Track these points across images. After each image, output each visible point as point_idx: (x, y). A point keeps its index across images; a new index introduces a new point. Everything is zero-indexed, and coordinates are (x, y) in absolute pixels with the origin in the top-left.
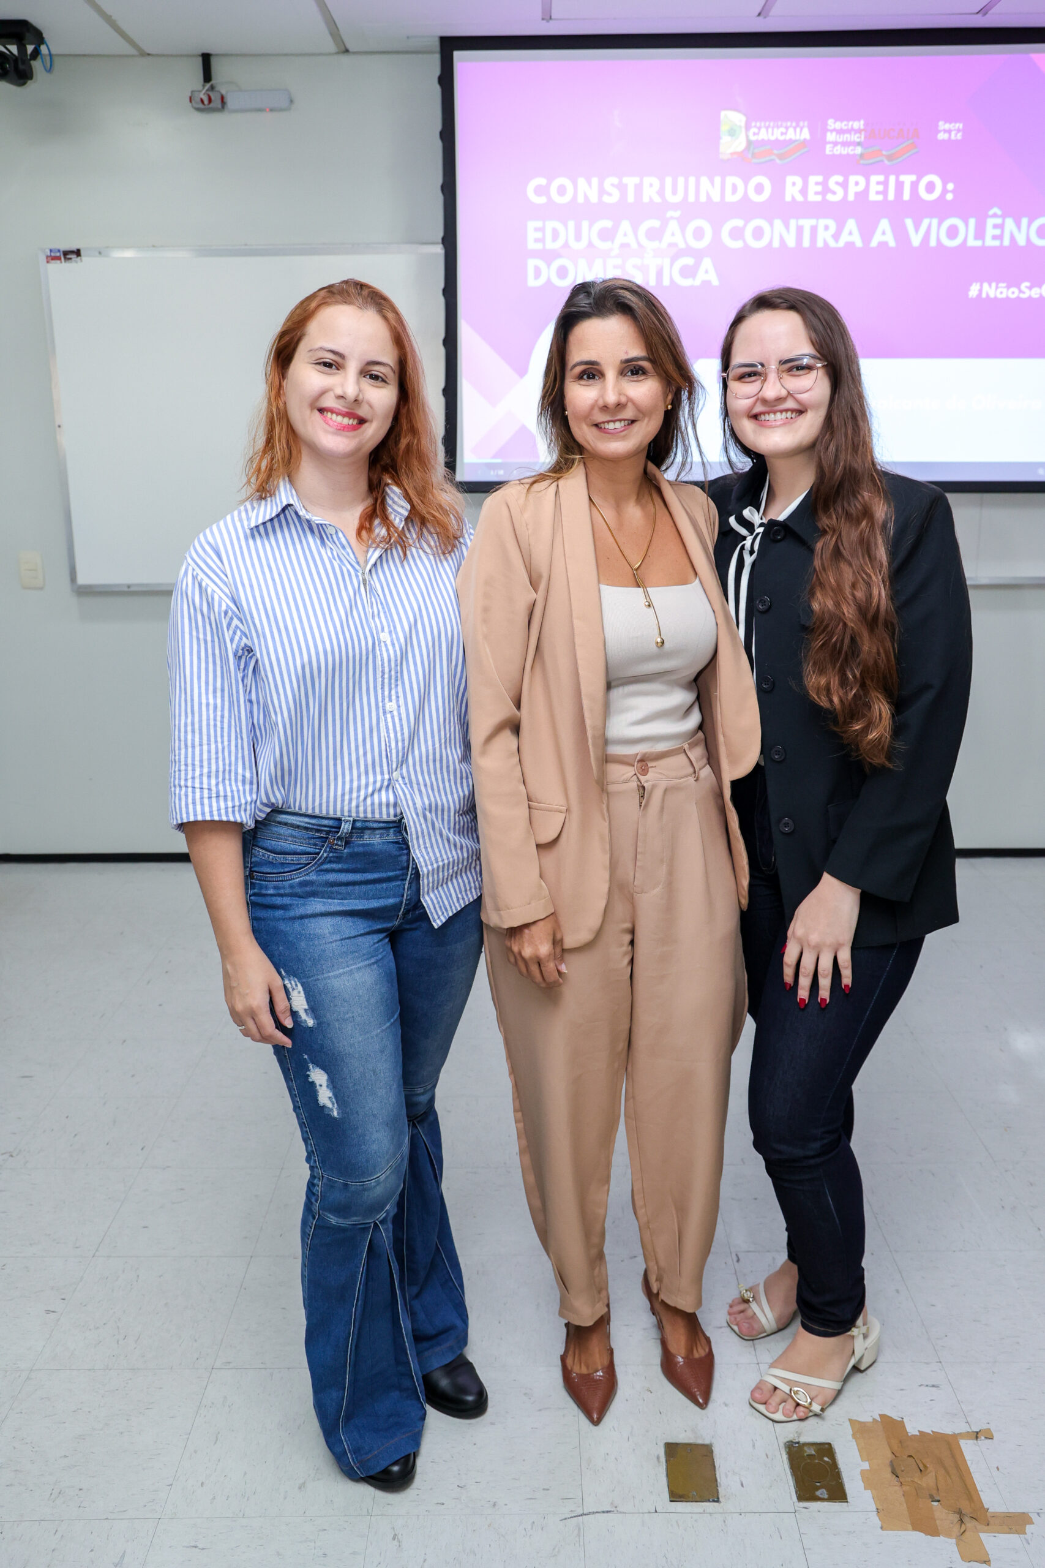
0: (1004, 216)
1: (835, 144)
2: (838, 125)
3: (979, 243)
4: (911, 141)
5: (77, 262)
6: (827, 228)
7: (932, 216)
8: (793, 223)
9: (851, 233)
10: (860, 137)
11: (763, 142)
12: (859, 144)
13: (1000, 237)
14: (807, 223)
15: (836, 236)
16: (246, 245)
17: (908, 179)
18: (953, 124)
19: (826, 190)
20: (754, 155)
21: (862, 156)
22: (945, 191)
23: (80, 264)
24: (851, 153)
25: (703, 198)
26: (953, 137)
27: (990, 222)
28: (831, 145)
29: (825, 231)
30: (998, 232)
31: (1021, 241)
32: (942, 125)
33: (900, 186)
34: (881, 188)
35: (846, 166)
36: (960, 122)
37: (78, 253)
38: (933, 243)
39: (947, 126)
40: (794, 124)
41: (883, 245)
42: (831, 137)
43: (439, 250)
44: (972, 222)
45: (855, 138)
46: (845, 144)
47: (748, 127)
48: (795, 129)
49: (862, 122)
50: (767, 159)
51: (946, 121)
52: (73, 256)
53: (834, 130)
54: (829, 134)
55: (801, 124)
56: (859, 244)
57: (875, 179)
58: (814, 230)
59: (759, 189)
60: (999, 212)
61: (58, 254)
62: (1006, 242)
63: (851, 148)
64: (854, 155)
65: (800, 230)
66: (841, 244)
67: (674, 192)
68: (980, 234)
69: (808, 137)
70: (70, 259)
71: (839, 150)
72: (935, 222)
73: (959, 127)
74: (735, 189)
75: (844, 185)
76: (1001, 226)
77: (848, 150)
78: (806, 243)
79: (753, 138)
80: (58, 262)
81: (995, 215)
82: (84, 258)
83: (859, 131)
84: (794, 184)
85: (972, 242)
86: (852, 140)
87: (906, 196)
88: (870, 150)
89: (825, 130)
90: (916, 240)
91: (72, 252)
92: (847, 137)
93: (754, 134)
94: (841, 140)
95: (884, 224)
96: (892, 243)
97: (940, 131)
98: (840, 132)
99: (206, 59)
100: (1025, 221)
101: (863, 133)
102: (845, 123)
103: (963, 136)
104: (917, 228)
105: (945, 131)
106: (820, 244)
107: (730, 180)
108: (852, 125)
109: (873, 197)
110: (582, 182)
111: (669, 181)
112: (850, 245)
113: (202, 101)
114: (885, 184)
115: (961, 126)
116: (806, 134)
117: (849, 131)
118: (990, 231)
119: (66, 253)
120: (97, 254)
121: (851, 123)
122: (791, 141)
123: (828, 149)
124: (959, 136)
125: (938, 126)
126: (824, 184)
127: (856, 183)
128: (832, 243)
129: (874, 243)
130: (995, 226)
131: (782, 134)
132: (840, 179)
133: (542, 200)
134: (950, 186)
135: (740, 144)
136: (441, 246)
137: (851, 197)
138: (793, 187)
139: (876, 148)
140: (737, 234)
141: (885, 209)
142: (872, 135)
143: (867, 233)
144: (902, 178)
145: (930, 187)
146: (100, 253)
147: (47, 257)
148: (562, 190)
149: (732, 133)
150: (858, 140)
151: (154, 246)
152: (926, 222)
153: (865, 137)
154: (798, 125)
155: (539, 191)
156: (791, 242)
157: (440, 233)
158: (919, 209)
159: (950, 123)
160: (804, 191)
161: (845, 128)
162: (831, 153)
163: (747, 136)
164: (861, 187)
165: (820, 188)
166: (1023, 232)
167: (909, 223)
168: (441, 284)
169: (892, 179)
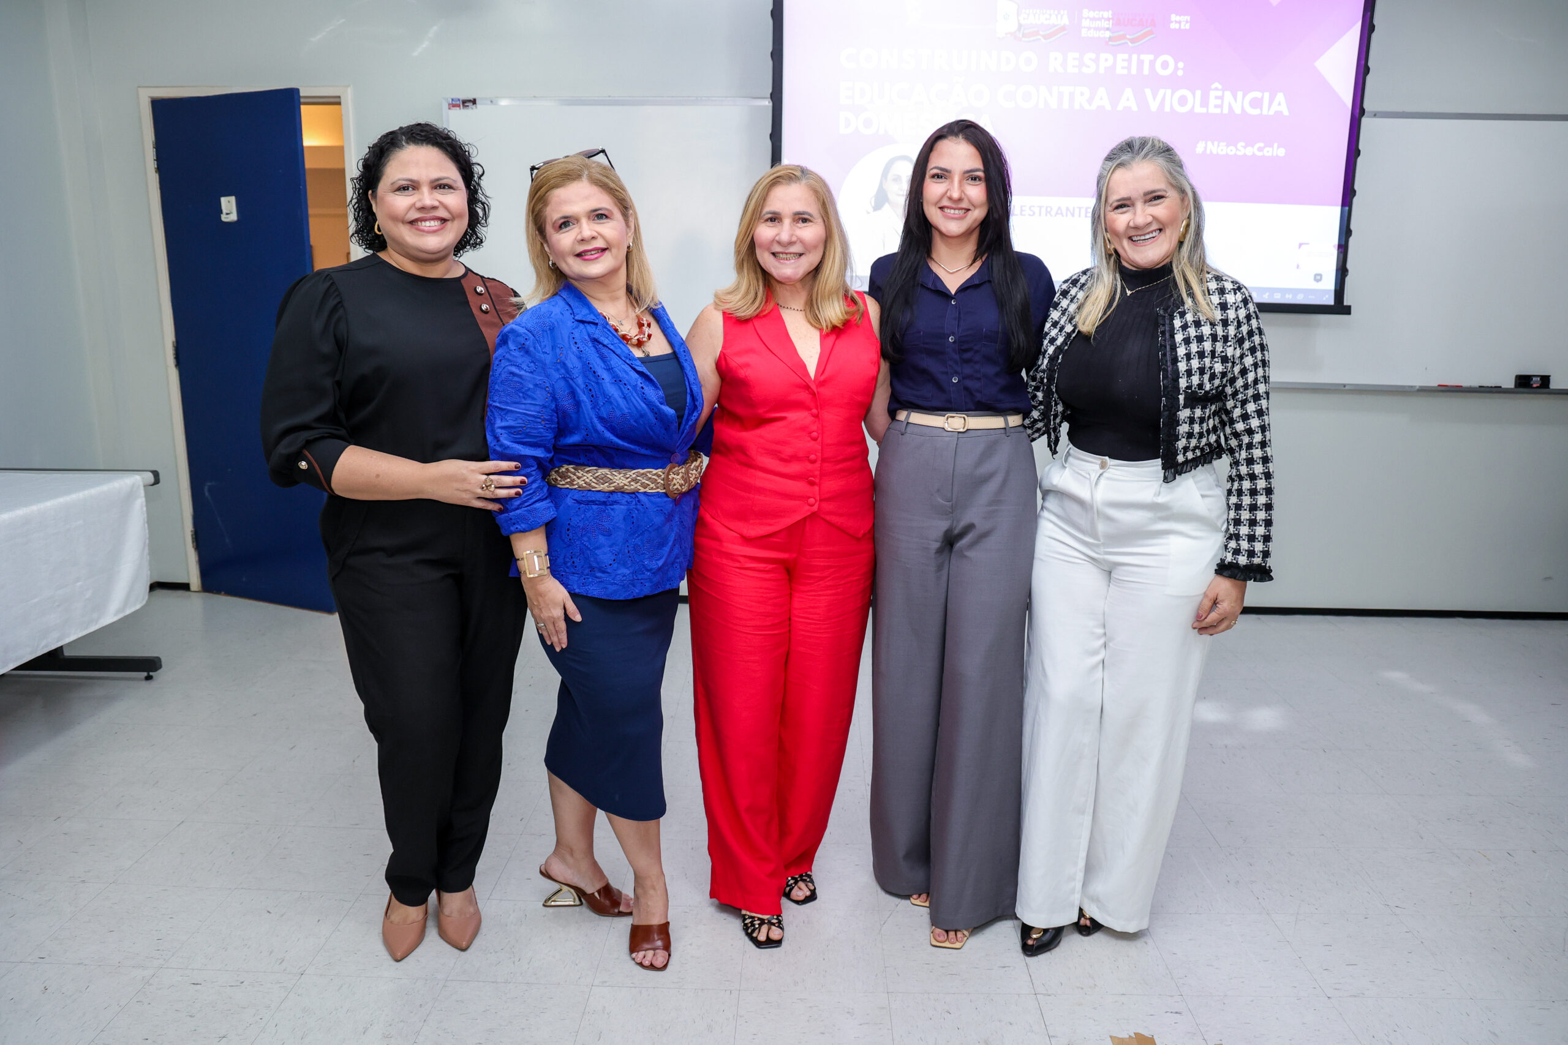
0: (1223, 90)
1: (1089, 28)
2: (1092, 14)
3: (1204, 110)
4: (1149, 29)
5: (472, 108)
6: (1082, 94)
7: (1166, 88)
8: (1055, 89)
9: (1102, 99)
10: (1109, 24)
11: (1031, 25)
12: (1108, 29)
13: (1221, 106)
14: (1066, 90)
15: (1090, 101)
16: (609, 96)
17: (1147, 58)
18: (1182, 17)
19: (1082, 64)
20: (1024, 35)
21: (1111, 39)
22: (1176, 68)
23: (475, 110)
24: (1102, 36)
25: (982, 68)
26: (1183, 27)
27: (1213, 94)
28: (1086, 29)
29: (1081, 97)
30: (1219, 102)
31: (1238, 110)
32: (1173, 17)
33: (1140, 63)
34: (1125, 64)
35: (1098, 46)
36: (1188, 15)
37: (474, 102)
38: (1167, 109)
39: (1178, 18)
40: (1056, 12)
41: (1127, 109)
42: (1085, 23)
43: (768, 103)
44: (1198, 93)
45: (1106, 24)
46: (1097, 29)
47: (1019, 13)
48: (1057, 16)
49: (1110, 12)
50: (1034, 38)
51: (1177, 15)
52: (470, 104)
53: (1088, 17)
54: (1083, 20)
55: (1062, 12)
56: (1108, 107)
57: (1122, 56)
58: (1072, 95)
59: (1028, 62)
60: (1220, 87)
61: (458, 102)
62: (1226, 111)
63: (1102, 32)
64: (1104, 38)
65: (1060, 95)
66: (1094, 107)
67: (960, 62)
68: (1205, 103)
69: (1067, 23)
70: (468, 106)
71: (1093, 34)
72: (1169, 92)
73: (1187, 19)
74: (1008, 61)
75: (1096, 61)
76: (1222, 98)
77: (1100, 34)
78: (1066, 106)
79: (1023, 22)
80: (458, 108)
81: (1216, 89)
82: (478, 106)
83: (1109, 19)
84: (1056, 59)
85: (1199, 110)
86: (1103, 26)
87: (1146, 71)
88: (1116, 34)
89: (1081, 18)
90: (1154, 106)
91: (470, 101)
92: (1098, 24)
93: (1024, 19)
94: (1093, 26)
95: (1128, 92)
96: (1135, 108)
97: (1172, 22)
98: (1093, 19)
100: (1240, 94)
101: (1111, 21)
102: (1097, 12)
103: (1190, 25)
104: (1154, 97)
105: (1176, 22)
106: (1077, 107)
107: (1005, 54)
108: (1102, 15)
109: (1120, 71)
110: (885, 51)
111: (955, 53)
112: (1101, 108)
114: (1129, 61)
115: (1188, 18)
116: (1065, 21)
117: (1099, 19)
118: (1213, 102)
119: (464, 102)
120: (489, 102)
121: (1101, 13)
122: (1053, 25)
123: (1084, 33)
124: (1188, 26)
125: (1170, 17)
126: (1080, 59)
127: (1106, 59)
128: (1086, 106)
129: (1120, 108)
130: (1217, 98)
131: (1046, 19)
132: (1093, 56)
133: (852, 66)
134: (1181, 65)
135: (1012, 26)
136: (770, 100)
137: (1102, 71)
138: (1055, 61)
139: (1121, 33)
140: (1010, 96)
141: (1129, 80)
142: (1118, 22)
143: (1114, 99)
144: (1143, 57)
145: (1165, 65)
146: (492, 102)
147: (449, 104)
148: (869, 58)
149: (1006, 17)
150: (1107, 26)
151: (535, 97)
152: (1161, 92)
153: (1113, 24)
154: (1059, 13)
155: (850, 58)
156: (1053, 105)
157: (769, 90)
158: (1156, 82)
159: (1180, 16)
160: (1064, 65)
161: (1097, 16)
162: (1086, 36)
163: (1019, 21)
164: (1110, 63)
165: (1076, 63)
166: (1238, 103)
167: (1148, 92)
168: (769, 130)
169: (1135, 57)
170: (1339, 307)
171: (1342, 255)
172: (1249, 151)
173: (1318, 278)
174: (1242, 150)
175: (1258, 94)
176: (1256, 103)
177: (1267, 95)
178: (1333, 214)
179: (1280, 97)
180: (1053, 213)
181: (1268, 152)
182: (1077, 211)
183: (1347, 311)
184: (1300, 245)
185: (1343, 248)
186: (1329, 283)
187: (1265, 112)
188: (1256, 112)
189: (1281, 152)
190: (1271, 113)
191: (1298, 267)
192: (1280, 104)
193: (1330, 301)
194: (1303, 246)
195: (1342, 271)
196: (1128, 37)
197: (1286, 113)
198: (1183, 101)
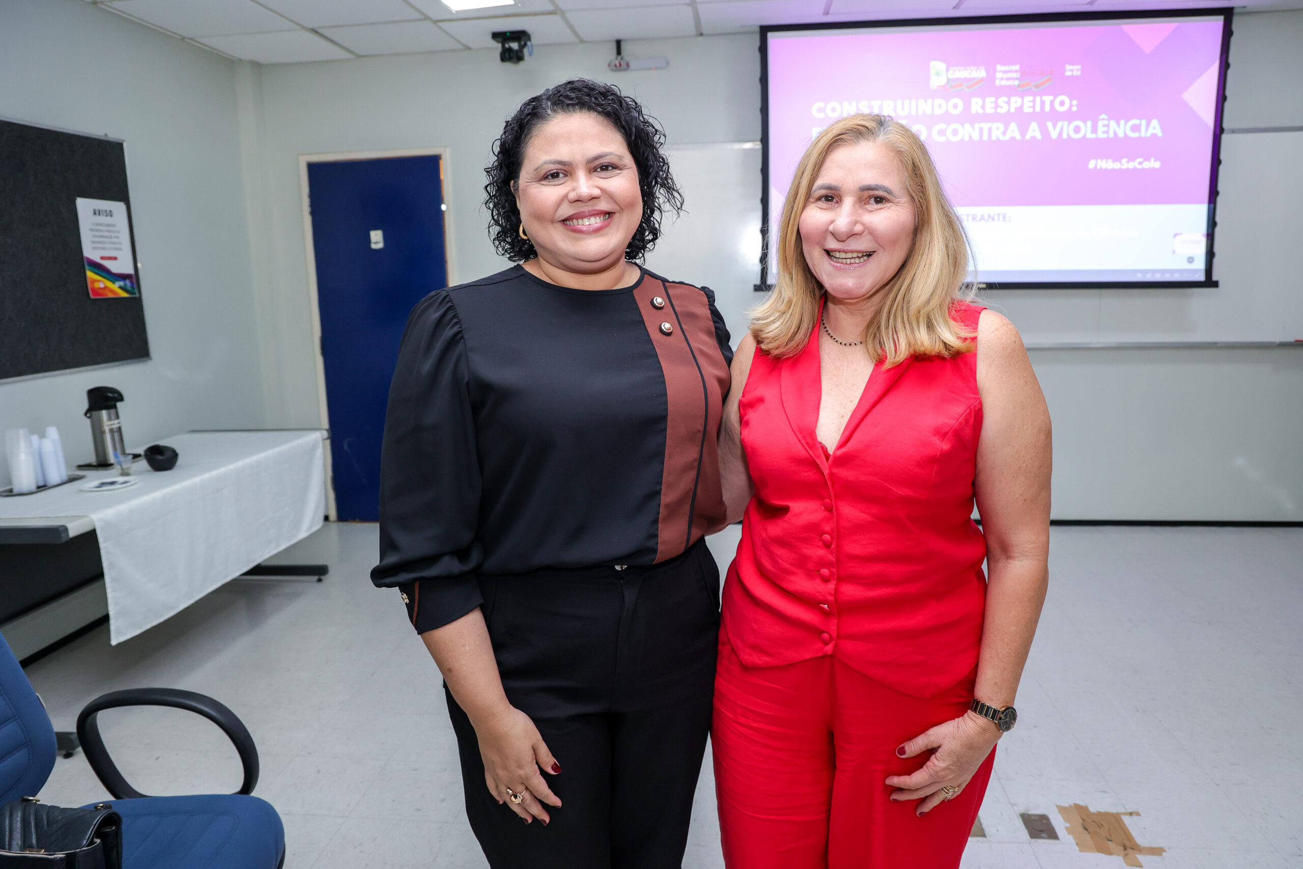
0: (1109, 119)
1: (1002, 79)
2: (1003, 69)
3: (1093, 136)
4: (1048, 77)
6: (998, 129)
7: (1063, 120)
8: (977, 126)
9: (1014, 131)
10: (1017, 75)
11: (957, 79)
12: (1016, 79)
13: (1107, 132)
14: (986, 126)
15: (1004, 133)
17: (1048, 99)
18: (1075, 66)
19: (997, 106)
20: (951, 87)
21: (1019, 86)
22: (1071, 105)
24: (1012, 84)
25: (920, 113)
26: (1075, 74)
27: (1100, 123)
28: (1000, 80)
29: (997, 131)
30: (1105, 129)
31: (1121, 135)
32: (1068, 67)
33: (1043, 103)
34: (1031, 104)
35: (1009, 92)
36: (1079, 65)
38: (1065, 136)
39: (1071, 67)
40: (976, 68)
41: (1033, 138)
42: (999, 75)
43: (758, 146)
44: (1089, 123)
45: (1014, 75)
46: (1008, 79)
47: (947, 70)
48: (976, 71)
49: (1018, 66)
50: (960, 88)
51: (1070, 64)
53: (1001, 71)
54: (997, 74)
55: (980, 68)
56: (1018, 137)
57: (1028, 99)
58: (990, 130)
59: (955, 106)
60: (1106, 117)
62: (1111, 135)
63: (1012, 81)
64: (1014, 86)
65: (981, 130)
66: (1007, 137)
67: (903, 109)
68: (1094, 130)
69: (984, 75)
71: (1004, 83)
72: (1066, 123)
73: (1078, 68)
74: (940, 107)
75: (1008, 103)
76: (1108, 126)
77: (1010, 83)
78: (985, 137)
79: (951, 77)
81: (1103, 119)
83: (1016, 71)
84: (977, 103)
85: (1090, 135)
86: (1012, 76)
87: (1047, 108)
88: (1023, 82)
89: (995, 71)
90: (1054, 134)
92: (1009, 75)
93: (952, 74)
94: (1005, 77)
95: (1034, 126)
96: (1039, 137)
97: (1067, 71)
98: (1005, 72)
99: (619, 43)
100: (1122, 122)
101: (1019, 73)
102: (1008, 67)
103: (1081, 73)
104: (1055, 126)
105: (1070, 70)
106: (994, 138)
107: (938, 101)
108: (1012, 68)
109: (1026, 109)
110: (845, 104)
111: (899, 102)
112: (1013, 138)
113: (616, 66)
114: (1034, 101)
115: (1080, 67)
117: (1010, 71)
118: (1101, 129)
122: (974, 78)
123: (998, 83)
124: (1079, 73)
125: (1065, 67)
126: (996, 102)
127: (1016, 101)
128: (1002, 138)
129: (1028, 137)
130: (1104, 126)
131: (968, 74)
132: (1005, 99)
133: (821, 116)
134: (1075, 102)
135: (942, 81)
136: (759, 143)
137: (1013, 110)
138: (976, 105)
139: (1027, 81)
140: (942, 133)
141: (1033, 116)
142: (1024, 74)
143: (1023, 130)
144: (1044, 98)
145: (1062, 103)
148: (833, 110)
149: (938, 74)
150: (1016, 77)
152: (1060, 124)
153: (1020, 75)
154: (978, 69)
155: (820, 110)
156: (976, 137)
157: (759, 136)
158: (1055, 117)
159: (1073, 66)
160: (983, 107)
161: (1007, 70)
162: (999, 85)
163: (947, 76)
164: (1019, 104)
165: (993, 105)
166: (1122, 129)
167: (1049, 125)
168: (760, 166)
169: (1038, 99)
170: (1209, 282)
171: (1209, 242)
172: (1131, 165)
173: (1191, 260)
174: (1125, 164)
175: (1136, 122)
176: (1136, 128)
177: (1144, 122)
178: (1201, 210)
179: (1155, 123)
180: (978, 218)
181: (1146, 165)
182: (996, 217)
183: (1215, 284)
184: (1175, 235)
185: (1211, 236)
186: (1200, 264)
187: (1143, 134)
188: (1136, 135)
189: (1157, 165)
190: (1148, 135)
191: (1174, 252)
192: (1155, 128)
193: (1201, 277)
194: (1178, 237)
195: (1210, 254)
196: (1033, 83)
197: (1160, 134)
198: (1077, 130)
